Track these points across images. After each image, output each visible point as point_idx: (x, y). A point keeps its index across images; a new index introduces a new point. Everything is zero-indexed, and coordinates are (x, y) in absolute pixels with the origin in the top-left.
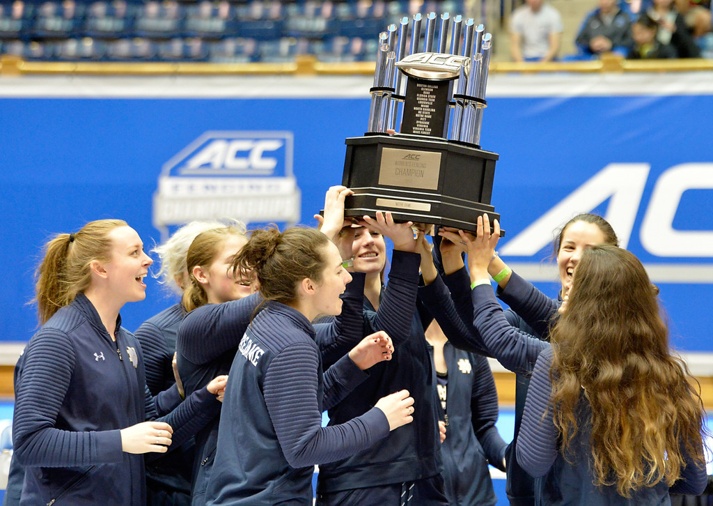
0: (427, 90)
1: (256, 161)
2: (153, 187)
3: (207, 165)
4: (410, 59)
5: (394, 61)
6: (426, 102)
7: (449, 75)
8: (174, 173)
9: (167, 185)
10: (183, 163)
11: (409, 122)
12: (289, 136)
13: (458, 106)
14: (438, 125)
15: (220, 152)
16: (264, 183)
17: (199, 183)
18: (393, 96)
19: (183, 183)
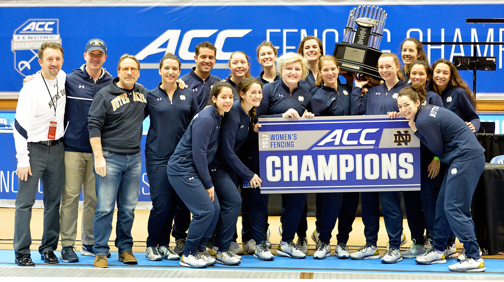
0: (364, 29)
1: (46, 28)
2: (11, 38)
3: (30, 30)
4: (358, 20)
5: (354, 19)
6: (363, 33)
7: (372, 26)
8: (18, 33)
9: (15, 37)
10: (21, 29)
11: (357, 39)
12: (58, 20)
13: (373, 36)
14: (366, 41)
15: (33, 26)
16: (49, 36)
17: (27, 36)
18: (352, 31)
19: (21, 36)
